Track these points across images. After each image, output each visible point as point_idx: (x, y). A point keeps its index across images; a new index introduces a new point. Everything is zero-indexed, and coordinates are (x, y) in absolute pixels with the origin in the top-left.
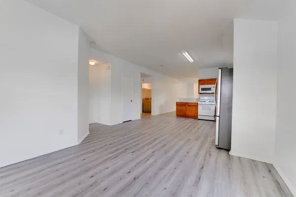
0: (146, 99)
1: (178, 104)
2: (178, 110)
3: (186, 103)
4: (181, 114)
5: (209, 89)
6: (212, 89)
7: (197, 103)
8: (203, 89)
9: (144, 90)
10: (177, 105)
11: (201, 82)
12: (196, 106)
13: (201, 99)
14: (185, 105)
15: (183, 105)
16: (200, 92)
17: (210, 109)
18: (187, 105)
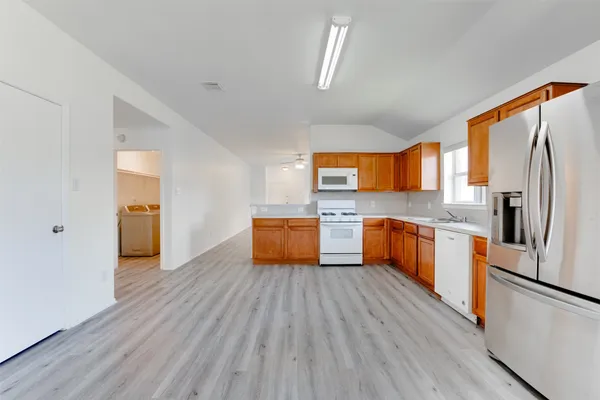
0: (131, 208)
1: (259, 225)
2: (259, 244)
3: (284, 220)
4: (270, 255)
5: (343, 180)
6: (349, 180)
8: (326, 180)
9: (123, 177)
10: (254, 226)
11: (321, 160)
12: (314, 227)
13: (319, 206)
14: (282, 227)
15: (275, 227)
16: (321, 186)
17: (350, 235)
18: (286, 227)
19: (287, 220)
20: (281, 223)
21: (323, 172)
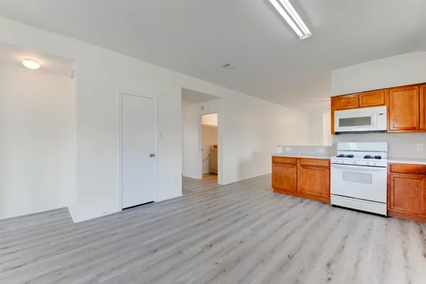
1: (276, 161)
2: (276, 177)
3: (297, 159)
4: (285, 186)
6: (373, 120)
7: (329, 161)
8: (343, 122)
10: (274, 162)
11: (338, 102)
12: (325, 168)
13: (339, 148)
14: (295, 165)
15: (289, 164)
16: (337, 129)
17: (369, 180)
18: (299, 165)
19: (300, 159)
20: (293, 162)
21: (341, 114)
